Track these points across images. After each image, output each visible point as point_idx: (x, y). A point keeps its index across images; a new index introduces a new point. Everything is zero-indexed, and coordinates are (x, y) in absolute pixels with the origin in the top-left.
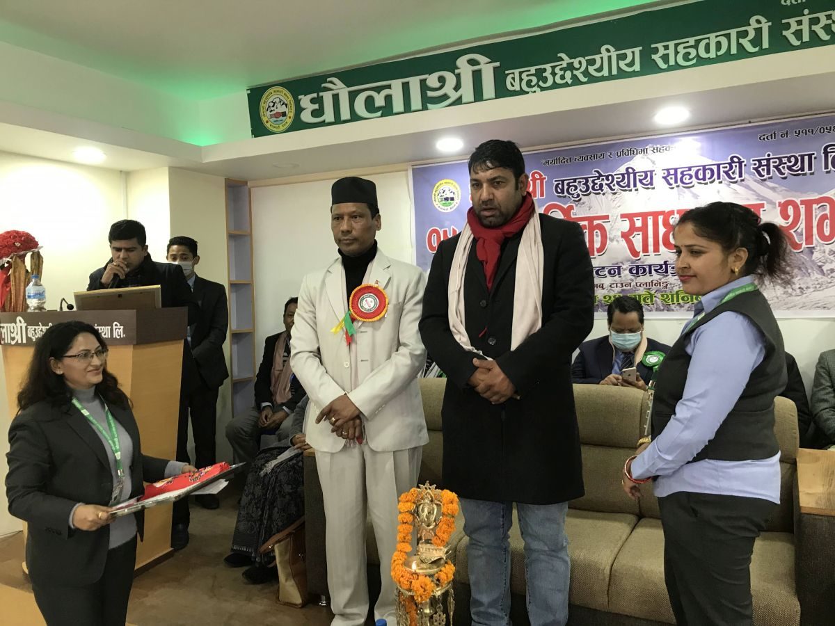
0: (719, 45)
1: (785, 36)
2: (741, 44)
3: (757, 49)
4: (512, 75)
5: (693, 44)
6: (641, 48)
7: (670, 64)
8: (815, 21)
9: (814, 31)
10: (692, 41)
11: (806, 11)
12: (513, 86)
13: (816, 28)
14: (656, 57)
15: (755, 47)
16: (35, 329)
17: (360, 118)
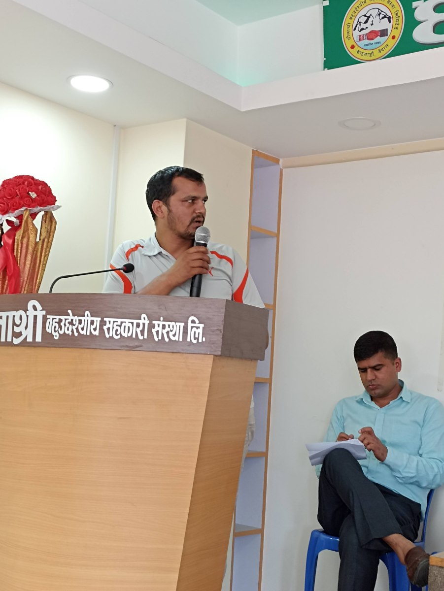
16: (60, 320)
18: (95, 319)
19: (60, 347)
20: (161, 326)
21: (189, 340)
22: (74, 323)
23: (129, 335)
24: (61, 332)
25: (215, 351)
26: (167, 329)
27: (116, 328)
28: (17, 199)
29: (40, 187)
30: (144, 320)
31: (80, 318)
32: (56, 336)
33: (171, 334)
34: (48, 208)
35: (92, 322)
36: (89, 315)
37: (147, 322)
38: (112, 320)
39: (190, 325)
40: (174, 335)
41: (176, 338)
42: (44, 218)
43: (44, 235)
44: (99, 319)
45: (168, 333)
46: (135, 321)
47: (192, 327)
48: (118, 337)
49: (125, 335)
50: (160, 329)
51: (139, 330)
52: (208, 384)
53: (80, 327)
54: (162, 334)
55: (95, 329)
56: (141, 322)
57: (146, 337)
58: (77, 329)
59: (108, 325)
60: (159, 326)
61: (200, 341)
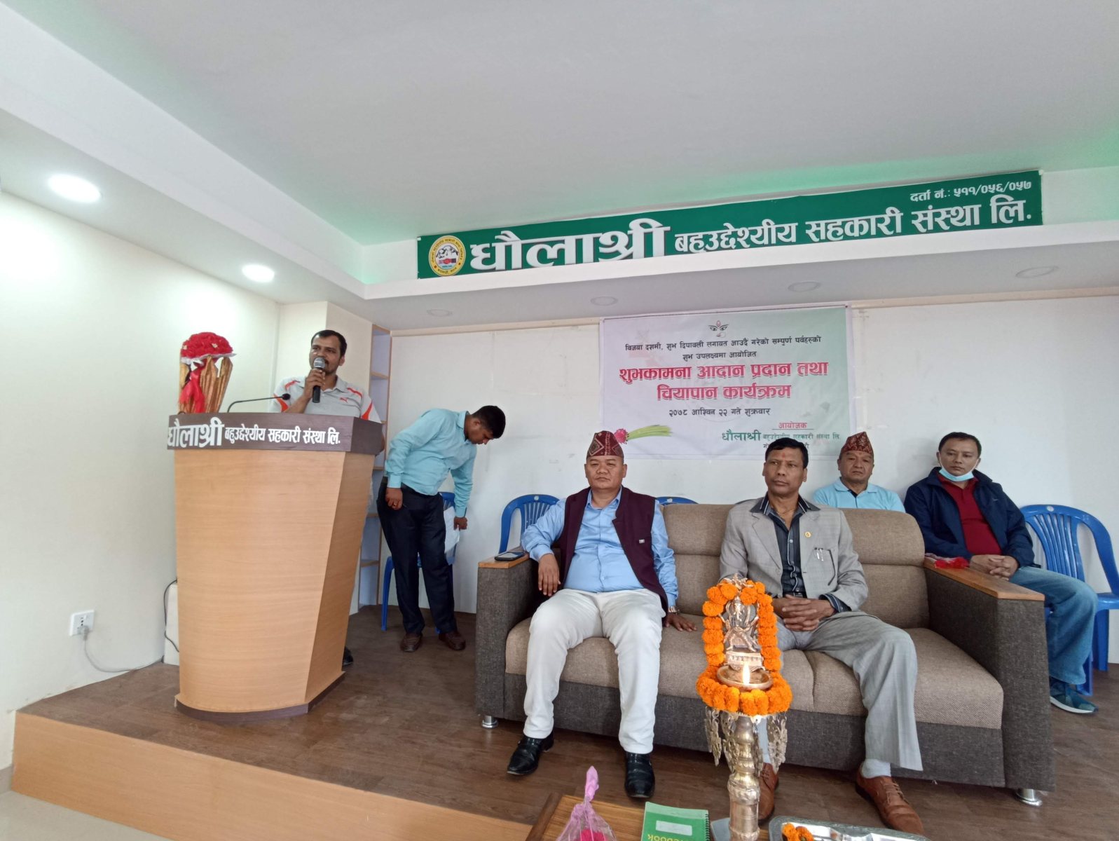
0: (861, 227)
1: (914, 225)
2: (879, 228)
3: (892, 233)
4: (681, 239)
5: (840, 224)
6: (797, 224)
7: (822, 238)
8: (937, 215)
9: (937, 223)
10: (839, 222)
11: (930, 207)
12: (681, 247)
13: (937, 220)
14: (810, 232)
15: (890, 230)
16: (236, 431)
17: (531, 267)
18: (262, 430)
19: (235, 449)
20: (309, 434)
21: (328, 442)
22: (246, 432)
23: (287, 440)
24: (237, 439)
25: (347, 449)
26: (314, 436)
27: (277, 435)
28: (202, 348)
29: (220, 341)
30: (297, 430)
31: (251, 429)
32: (233, 441)
33: (316, 439)
34: (226, 354)
35: (260, 432)
36: (258, 427)
37: (299, 431)
38: (274, 430)
39: (329, 433)
40: (319, 440)
41: (320, 442)
42: (223, 362)
43: (223, 373)
44: (265, 430)
45: (314, 438)
46: (291, 431)
47: (331, 435)
48: (279, 441)
49: (284, 440)
50: (309, 436)
51: (294, 437)
52: (342, 469)
53: (251, 435)
54: (310, 438)
55: (262, 436)
56: (295, 431)
57: (299, 441)
58: (248, 436)
59: (271, 434)
61: (337, 443)
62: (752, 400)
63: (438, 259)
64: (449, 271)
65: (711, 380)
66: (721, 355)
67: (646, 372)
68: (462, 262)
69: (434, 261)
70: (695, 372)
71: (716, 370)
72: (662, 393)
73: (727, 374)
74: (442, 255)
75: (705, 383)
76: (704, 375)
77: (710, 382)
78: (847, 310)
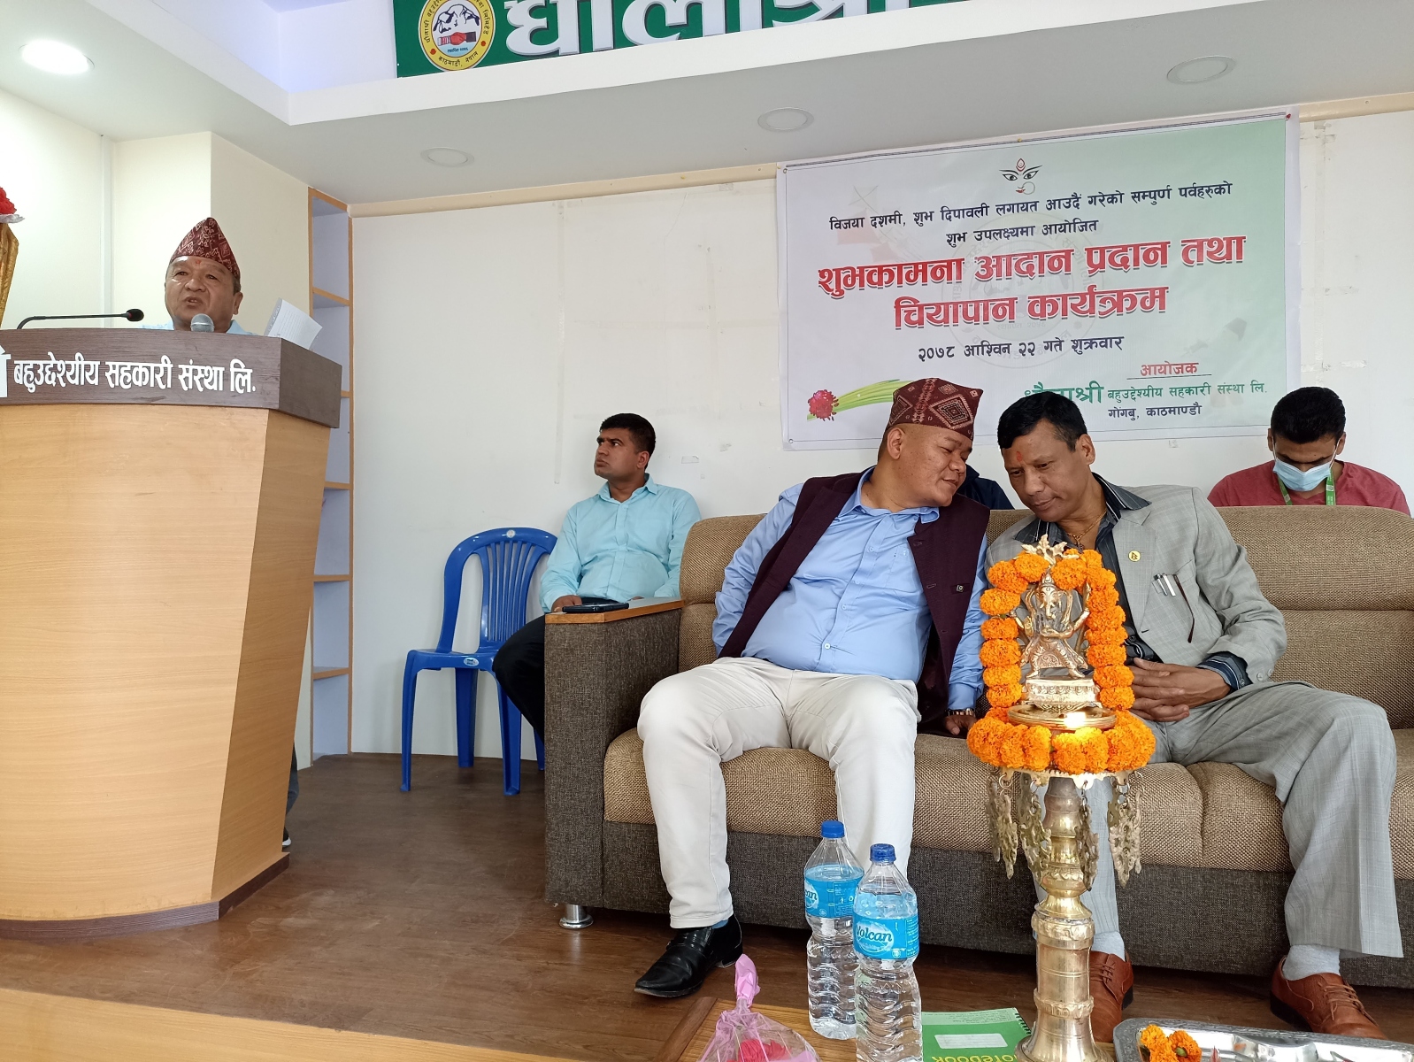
16: (36, 367)
17: (631, 44)
18: (91, 363)
19: (39, 404)
20: (191, 371)
21: (232, 390)
22: (59, 369)
23: (145, 383)
24: (39, 383)
25: (271, 404)
26: (200, 375)
27: (124, 374)
30: (165, 363)
31: (67, 362)
32: (31, 389)
33: (206, 382)
35: (88, 368)
36: (82, 358)
37: (170, 366)
38: (117, 364)
39: (233, 370)
40: (211, 383)
41: (214, 387)
44: (98, 363)
46: (152, 366)
47: (236, 373)
48: (129, 386)
49: (139, 383)
50: (190, 375)
51: (159, 377)
52: (263, 447)
53: (68, 374)
54: (193, 381)
55: (92, 377)
56: (162, 366)
57: (169, 386)
58: (64, 377)
59: (111, 371)
60: (187, 370)
61: (249, 390)
62: (1087, 320)
63: (437, 34)
64: (463, 60)
65: (1004, 282)
66: (1024, 230)
67: (870, 274)
68: (489, 38)
69: (430, 39)
70: (971, 268)
71: (1014, 262)
72: (903, 315)
73: (1036, 270)
74: (446, 26)
75: (992, 291)
76: (989, 275)
77: (1002, 288)
78: (1288, 122)
